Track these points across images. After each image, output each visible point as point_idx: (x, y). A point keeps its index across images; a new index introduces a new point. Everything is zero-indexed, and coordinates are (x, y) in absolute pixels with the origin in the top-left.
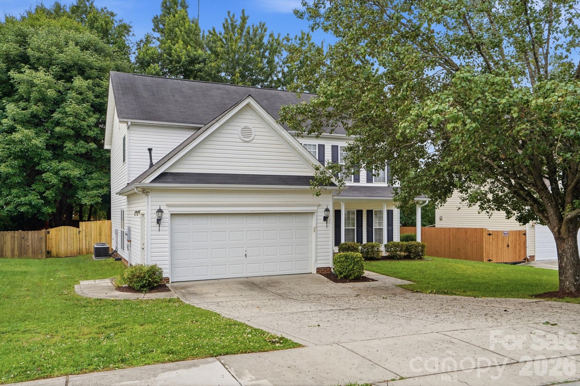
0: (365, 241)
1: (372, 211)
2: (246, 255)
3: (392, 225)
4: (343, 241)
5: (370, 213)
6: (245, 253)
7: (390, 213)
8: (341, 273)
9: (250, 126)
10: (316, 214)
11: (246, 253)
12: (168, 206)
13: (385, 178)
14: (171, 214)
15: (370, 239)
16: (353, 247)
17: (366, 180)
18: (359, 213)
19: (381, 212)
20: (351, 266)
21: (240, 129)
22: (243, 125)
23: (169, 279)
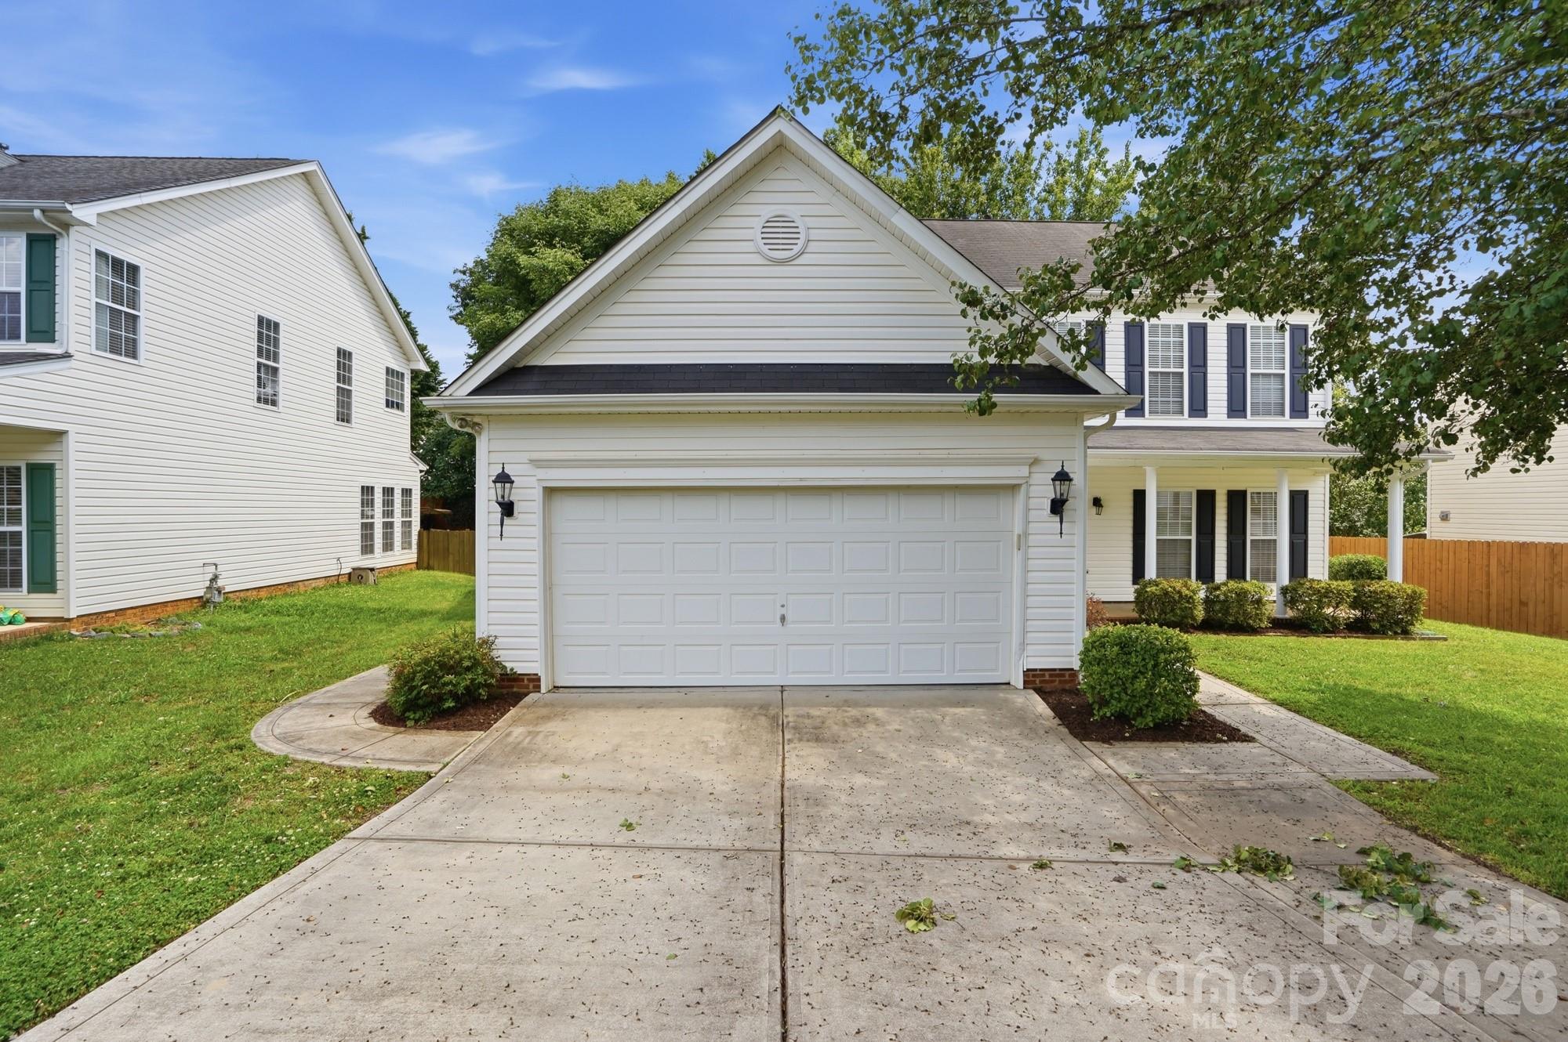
0: (1221, 573)
1: (1243, 493)
2: (783, 619)
3: (1306, 532)
4: (1151, 571)
5: (1237, 499)
6: (780, 611)
7: (1299, 500)
8: (1104, 703)
9: (793, 212)
10: (1023, 489)
11: (783, 611)
12: (536, 463)
13: (1283, 404)
14: (545, 489)
15: (1236, 570)
16: (1179, 592)
17: (1225, 410)
18: (1206, 499)
19: (1272, 498)
20: (1141, 684)
21: (758, 223)
22: (768, 212)
23: (539, 680)
